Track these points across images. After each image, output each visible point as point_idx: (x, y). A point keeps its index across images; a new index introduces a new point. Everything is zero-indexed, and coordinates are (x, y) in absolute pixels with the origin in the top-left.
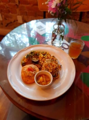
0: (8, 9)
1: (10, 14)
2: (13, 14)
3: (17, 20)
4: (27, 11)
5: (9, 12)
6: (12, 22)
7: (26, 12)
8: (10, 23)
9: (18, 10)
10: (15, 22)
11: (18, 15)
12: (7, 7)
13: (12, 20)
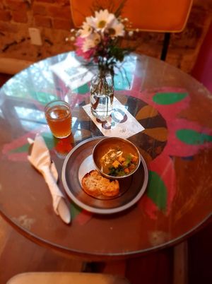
0: (7, 10)
1: (13, 22)
2: (19, 24)
3: (29, 38)
4: (52, 18)
5: (9, 17)
6: (18, 41)
7: (50, 21)
8: (12, 44)
9: (29, 15)
10: (26, 42)
11: (32, 26)
12: (5, 8)
13: (18, 37)
